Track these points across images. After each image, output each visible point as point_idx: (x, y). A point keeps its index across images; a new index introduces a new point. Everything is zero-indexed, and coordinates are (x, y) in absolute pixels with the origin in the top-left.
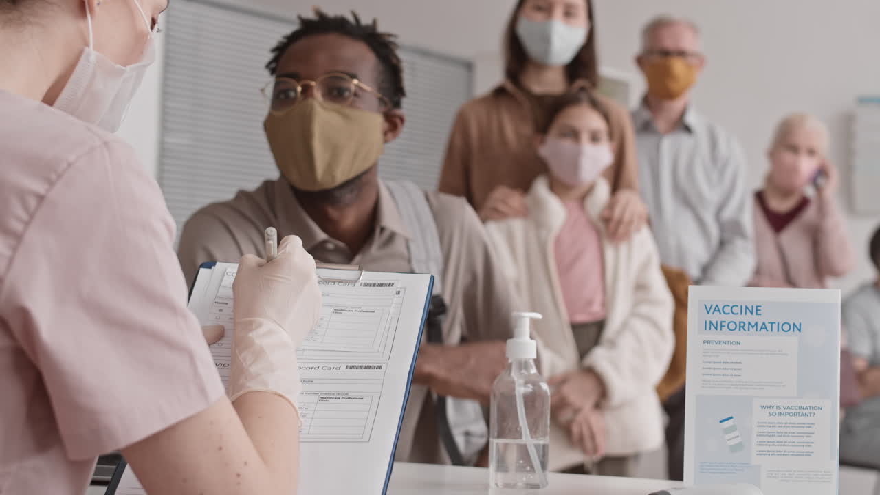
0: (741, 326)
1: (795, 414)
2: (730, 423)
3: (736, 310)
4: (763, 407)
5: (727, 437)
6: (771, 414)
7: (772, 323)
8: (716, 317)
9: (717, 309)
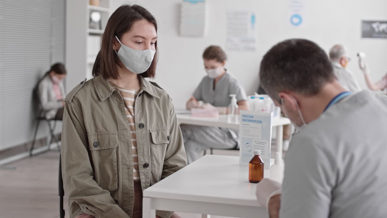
0: (249, 121)
1: (261, 144)
2: (248, 145)
3: (248, 117)
4: (254, 141)
5: (248, 148)
6: (256, 143)
7: (256, 121)
8: (245, 118)
9: (245, 116)
